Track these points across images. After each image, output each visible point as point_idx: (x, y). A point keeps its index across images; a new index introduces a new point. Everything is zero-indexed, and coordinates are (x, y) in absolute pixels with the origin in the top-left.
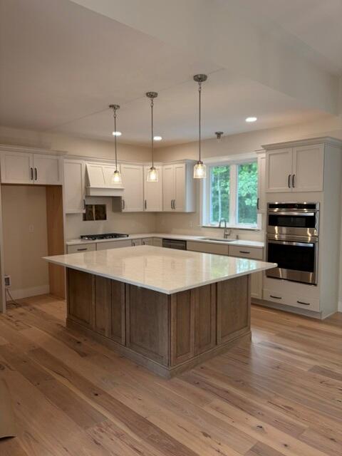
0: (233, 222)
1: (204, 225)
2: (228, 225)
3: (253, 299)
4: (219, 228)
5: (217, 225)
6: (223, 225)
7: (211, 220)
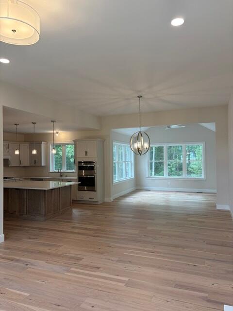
0: (64, 170)
1: (51, 171)
2: (62, 171)
3: (73, 200)
4: (58, 172)
5: (57, 171)
6: (60, 171)
7: (54, 169)
